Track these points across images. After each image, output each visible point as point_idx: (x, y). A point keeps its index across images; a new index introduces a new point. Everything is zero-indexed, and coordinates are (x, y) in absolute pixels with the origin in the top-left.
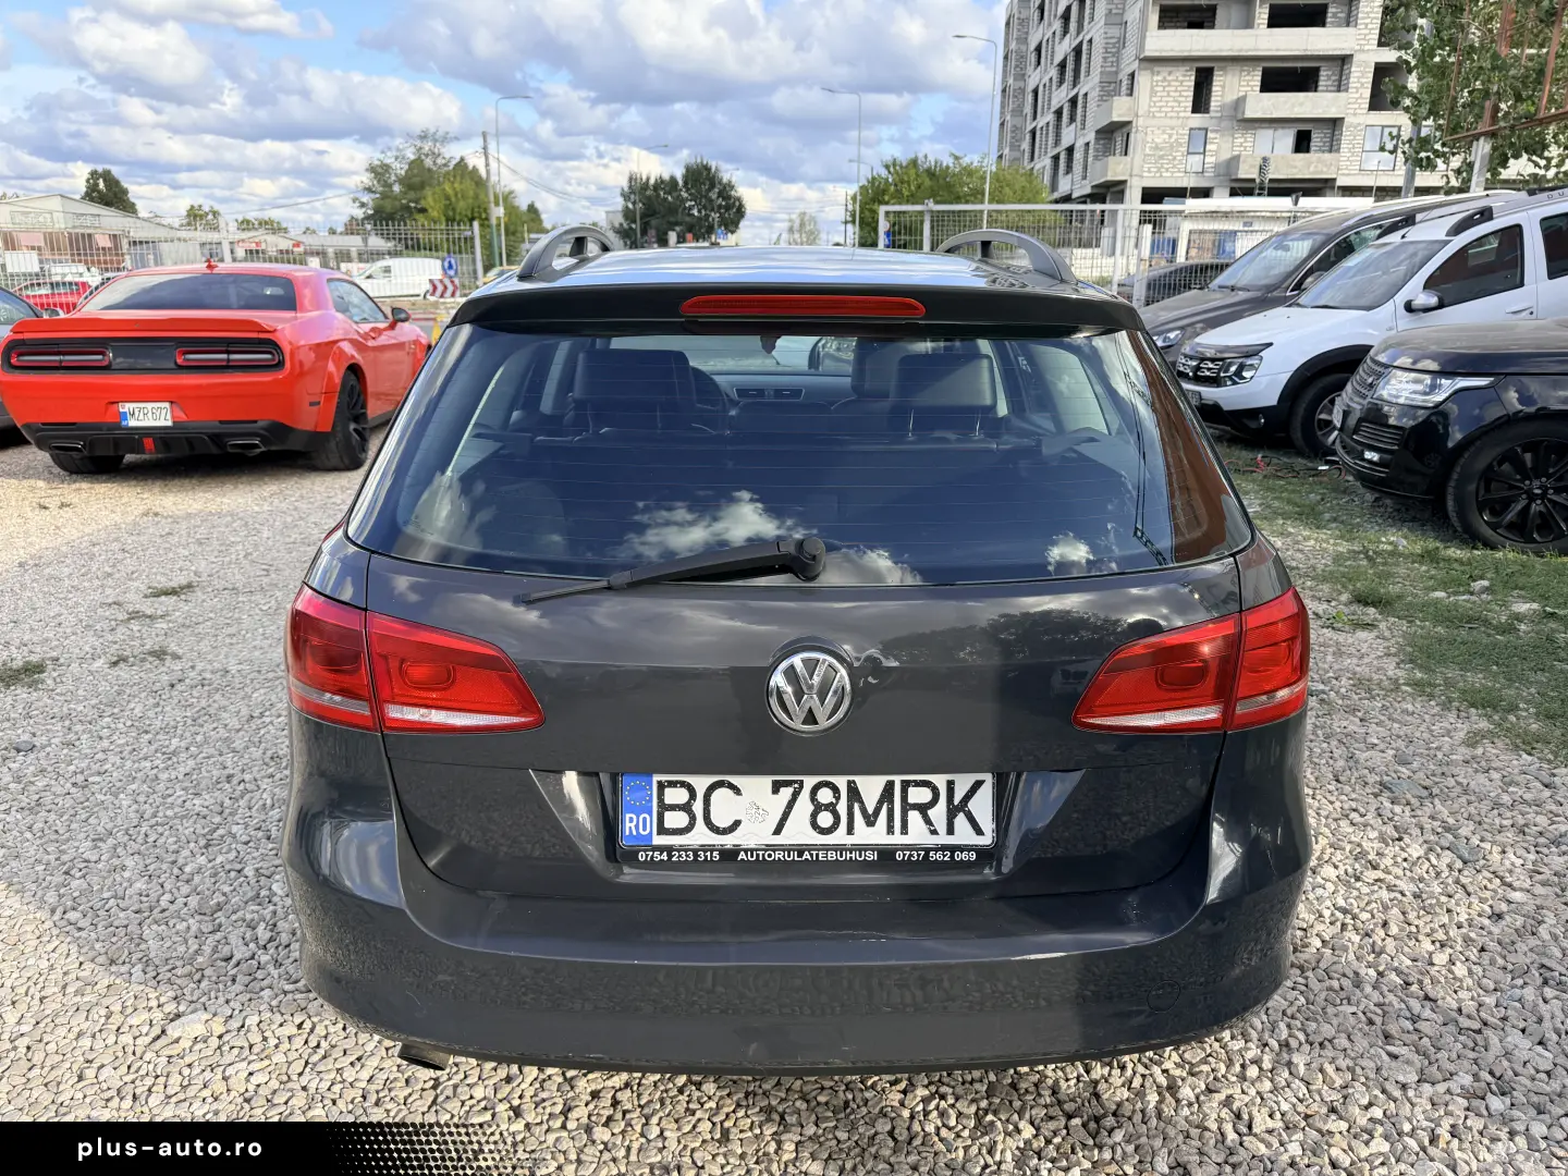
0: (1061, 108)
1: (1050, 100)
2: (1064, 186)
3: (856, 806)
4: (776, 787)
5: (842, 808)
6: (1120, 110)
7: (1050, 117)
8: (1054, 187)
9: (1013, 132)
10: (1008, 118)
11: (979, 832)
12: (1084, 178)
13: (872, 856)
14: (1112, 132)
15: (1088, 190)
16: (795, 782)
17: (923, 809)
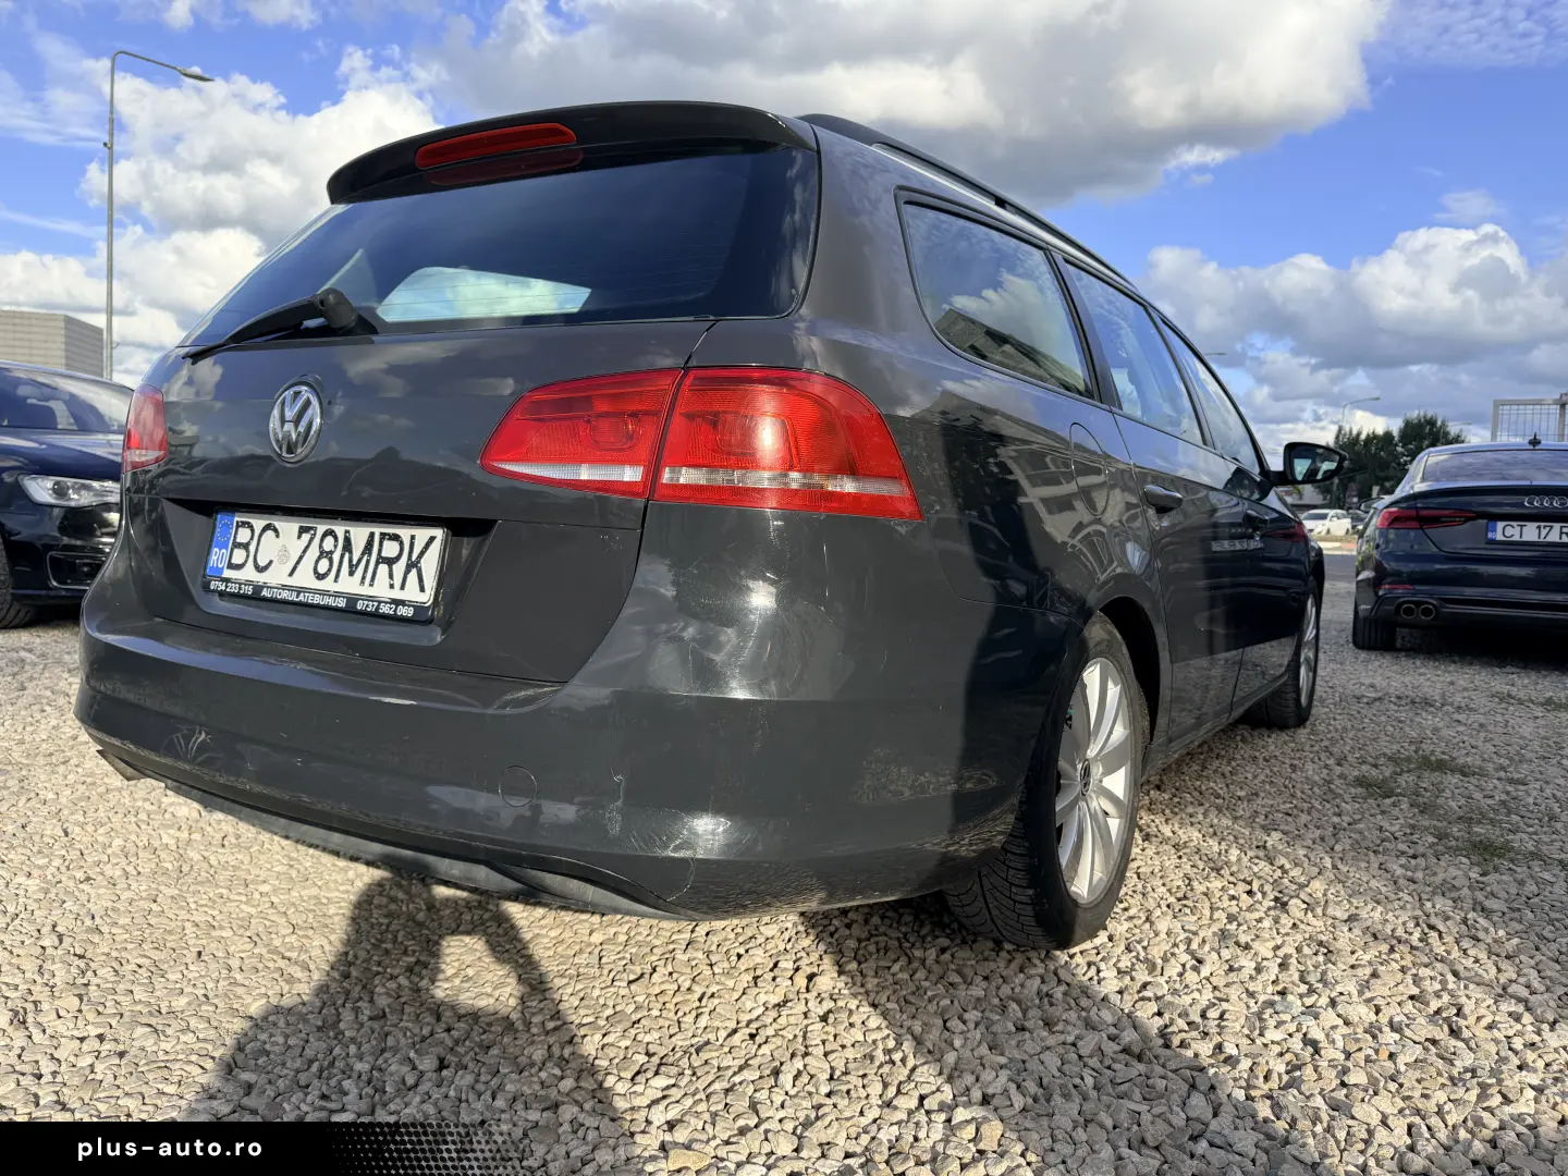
3: (347, 555)
4: (303, 530)
5: (336, 557)
11: (422, 589)
13: (342, 603)
16: (311, 528)
17: (390, 562)
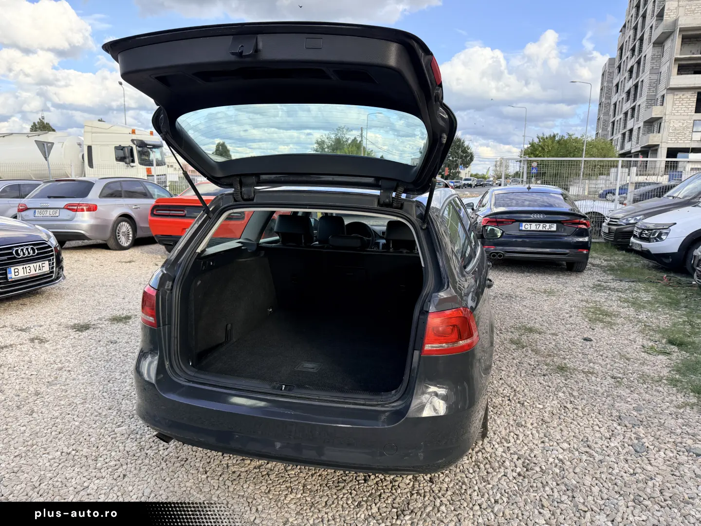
0: (628, 111)
1: (622, 108)
2: (628, 147)
6: (656, 112)
7: (622, 116)
8: (622, 147)
9: (603, 123)
10: (602, 116)
12: (637, 143)
14: (653, 122)
15: (639, 149)
